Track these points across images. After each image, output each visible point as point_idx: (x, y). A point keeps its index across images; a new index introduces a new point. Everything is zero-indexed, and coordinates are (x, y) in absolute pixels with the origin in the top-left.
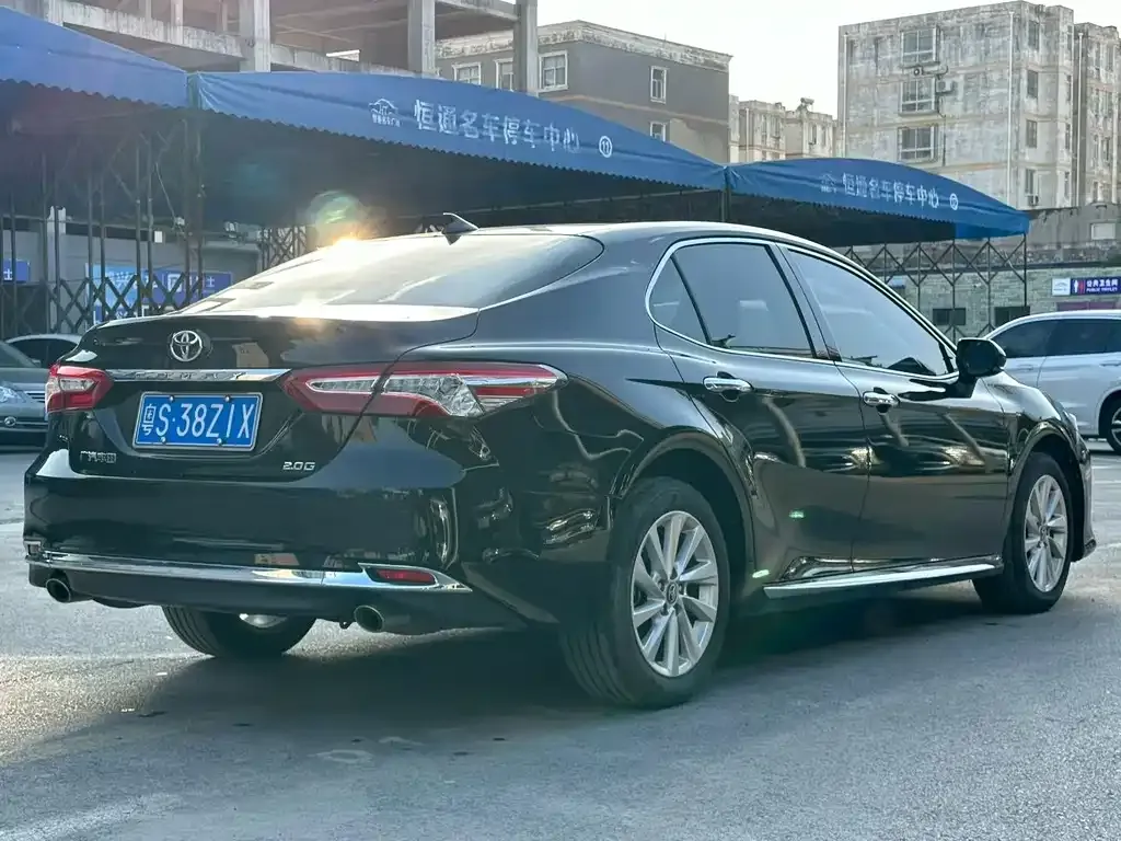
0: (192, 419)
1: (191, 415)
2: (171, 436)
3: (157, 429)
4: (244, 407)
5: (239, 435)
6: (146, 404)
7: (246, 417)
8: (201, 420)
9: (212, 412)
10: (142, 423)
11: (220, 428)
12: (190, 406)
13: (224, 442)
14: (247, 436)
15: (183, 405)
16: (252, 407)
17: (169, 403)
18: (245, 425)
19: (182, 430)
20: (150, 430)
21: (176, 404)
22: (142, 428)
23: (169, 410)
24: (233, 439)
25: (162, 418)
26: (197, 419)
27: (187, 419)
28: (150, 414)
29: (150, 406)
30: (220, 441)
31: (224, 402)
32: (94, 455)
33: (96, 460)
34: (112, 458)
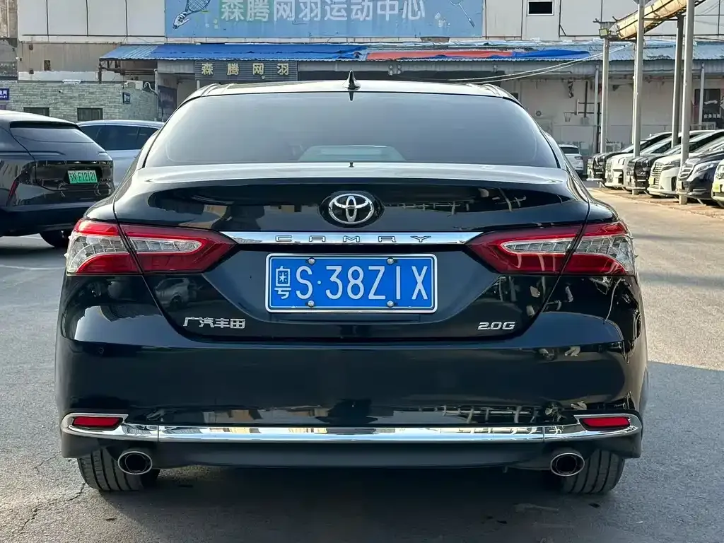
0: (346, 282)
1: (343, 276)
2: (319, 298)
3: (298, 293)
4: (414, 268)
5: (414, 297)
6: (275, 268)
7: (420, 279)
8: (359, 282)
9: (371, 275)
10: (274, 287)
12: (338, 269)
13: (395, 304)
14: (425, 297)
16: (425, 268)
17: (310, 266)
18: (420, 286)
19: (334, 293)
20: (287, 294)
21: (318, 267)
22: (274, 292)
23: (310, 272)
24: (406, 300)
25: (302, 281)
26: (352, 282)
27: (338, 281)
28: (282, 278)
29: (281, 269)
30: (391, 303)
31: (385, 263)
32: (209, 321)
33: (212, 326)
34: (239, 324)
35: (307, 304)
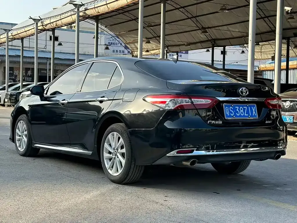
0: (240, 111)
1: (239, 109)
2: (235, 115)
3: (231, 114)
4: (252, 107)
5: (253, 115)
6: (225, 107)
7: (254, 110)
8: (242, 111)
9: (244, 109)
10: (226, 112)
11: (248, 113)
14: (255, 115)
15: (236, 107)
16: (254, 107)
17: (232, 107)
18: (254, 112)
19: (238, 114)
20: (229, 114)
21: (234, 107)
22: (226, 114)
23: (232, 109)
25: (231, 111)
26: (241, 111)
27: (238, 111)
28: (227, 110)
29: (227, 108)
30: (249, 116)
31: (247, 106)
32: (214, 122)
33: (214, 123)
34: (221, 122)
35: (233, 117)
